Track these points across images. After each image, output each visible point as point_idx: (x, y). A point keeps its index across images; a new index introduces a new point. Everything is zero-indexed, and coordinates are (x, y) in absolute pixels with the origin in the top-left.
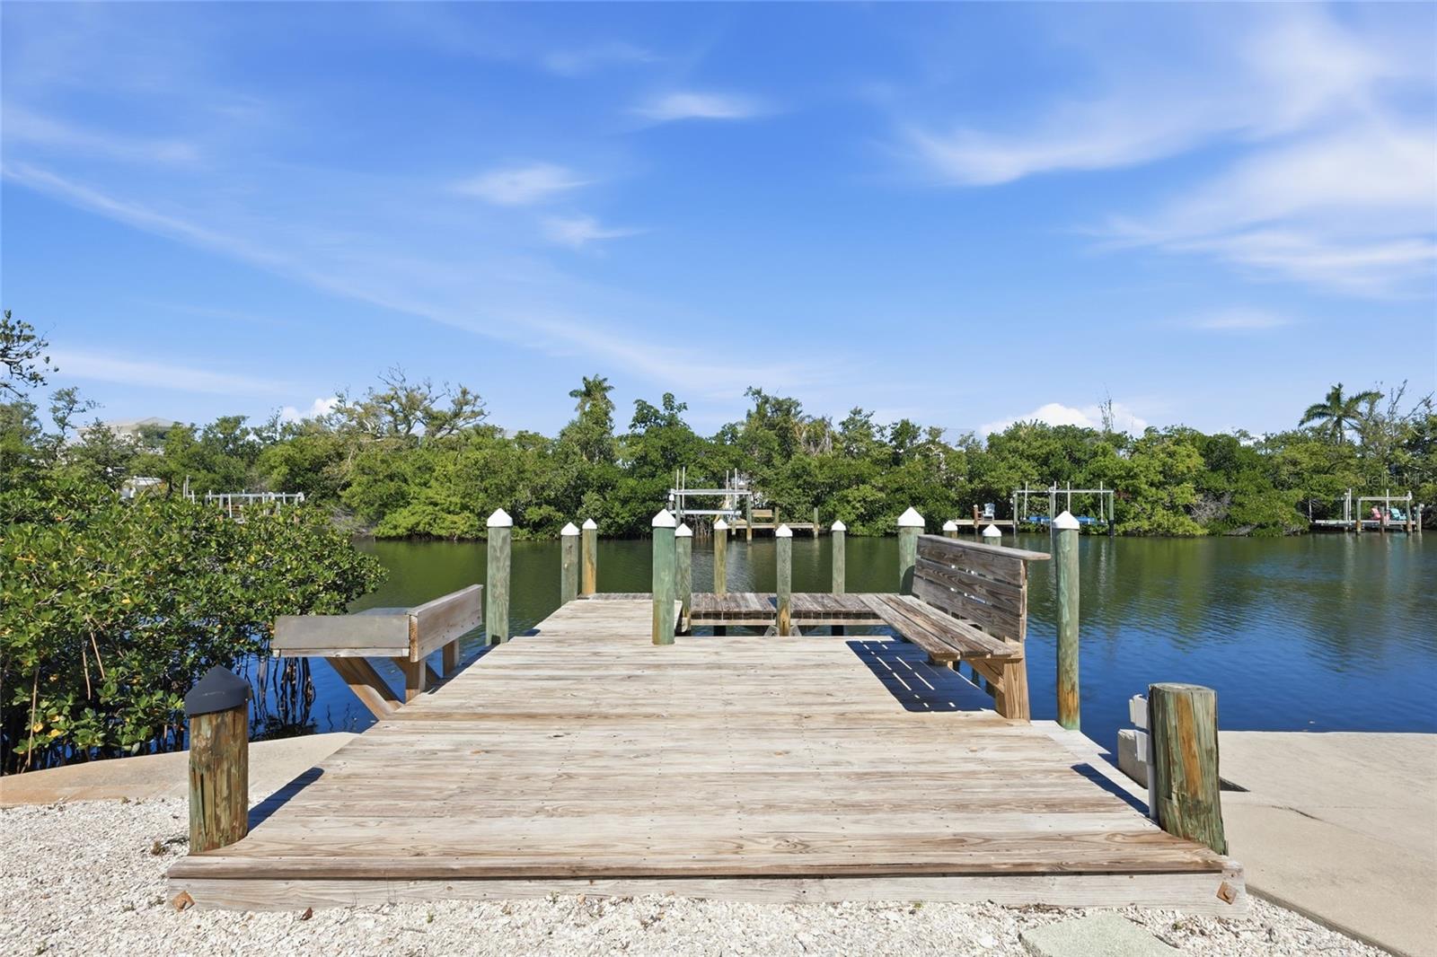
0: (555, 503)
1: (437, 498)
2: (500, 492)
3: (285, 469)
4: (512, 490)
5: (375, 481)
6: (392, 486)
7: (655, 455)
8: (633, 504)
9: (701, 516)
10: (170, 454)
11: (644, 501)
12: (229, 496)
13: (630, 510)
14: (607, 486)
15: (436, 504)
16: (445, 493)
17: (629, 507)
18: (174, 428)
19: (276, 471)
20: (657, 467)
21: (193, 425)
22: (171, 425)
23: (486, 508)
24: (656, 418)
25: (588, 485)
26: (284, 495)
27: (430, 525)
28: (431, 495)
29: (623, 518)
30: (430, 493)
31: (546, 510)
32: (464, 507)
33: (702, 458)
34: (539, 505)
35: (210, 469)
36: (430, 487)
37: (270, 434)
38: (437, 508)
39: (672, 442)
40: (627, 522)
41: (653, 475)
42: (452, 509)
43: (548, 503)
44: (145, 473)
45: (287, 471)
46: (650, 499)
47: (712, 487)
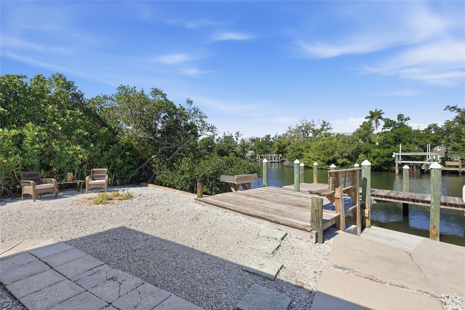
0: (348, 157)
1: (311, 156)
2: (329, 154)
3: (277, 148)
4: (333, 153)
5: (295, 151)
6: (299, 152)
7: (391, 140)
8: (378, 158)
9: (414, 164)
10: (255, 145)
11: (383, 157)
12: (265, 155)
13: (377, 161)
14: (368, 152)
15: (310, 158)
16: (313, 154)
17: (376, 160)
18: (256, 139)
19: (276, 149)
20: (391, 144)
21: (259, 138)
22: (256, 138)
23: (324, 159)
24: (395, 125)
25: (361, 152)
26: (277, 155)
27: (309, 164)
28: (309, 155)
29: (374, 163)
30: (309, 154)
31: (345, 160)
32: (318, 159)
33: (416, 140)
34: (343, 159)
35: (262, 148)
36: (309, 153)
37: (276, 139)
38: (311, 159)
39: (398, 134)
40: (376, 165)
41: (389, 148)
42: (315, 159)
43: (346, 158)
44: (251, 150)
45: (278, 149)
46: (386, 157)
47: (420, 151)
